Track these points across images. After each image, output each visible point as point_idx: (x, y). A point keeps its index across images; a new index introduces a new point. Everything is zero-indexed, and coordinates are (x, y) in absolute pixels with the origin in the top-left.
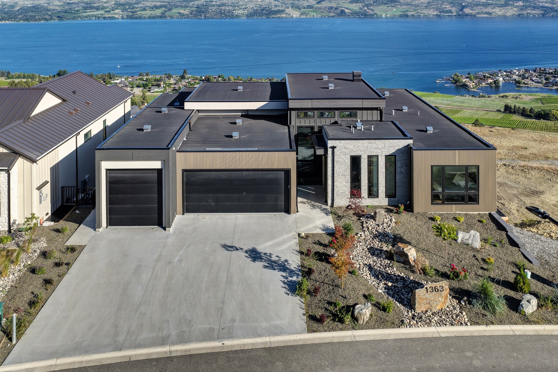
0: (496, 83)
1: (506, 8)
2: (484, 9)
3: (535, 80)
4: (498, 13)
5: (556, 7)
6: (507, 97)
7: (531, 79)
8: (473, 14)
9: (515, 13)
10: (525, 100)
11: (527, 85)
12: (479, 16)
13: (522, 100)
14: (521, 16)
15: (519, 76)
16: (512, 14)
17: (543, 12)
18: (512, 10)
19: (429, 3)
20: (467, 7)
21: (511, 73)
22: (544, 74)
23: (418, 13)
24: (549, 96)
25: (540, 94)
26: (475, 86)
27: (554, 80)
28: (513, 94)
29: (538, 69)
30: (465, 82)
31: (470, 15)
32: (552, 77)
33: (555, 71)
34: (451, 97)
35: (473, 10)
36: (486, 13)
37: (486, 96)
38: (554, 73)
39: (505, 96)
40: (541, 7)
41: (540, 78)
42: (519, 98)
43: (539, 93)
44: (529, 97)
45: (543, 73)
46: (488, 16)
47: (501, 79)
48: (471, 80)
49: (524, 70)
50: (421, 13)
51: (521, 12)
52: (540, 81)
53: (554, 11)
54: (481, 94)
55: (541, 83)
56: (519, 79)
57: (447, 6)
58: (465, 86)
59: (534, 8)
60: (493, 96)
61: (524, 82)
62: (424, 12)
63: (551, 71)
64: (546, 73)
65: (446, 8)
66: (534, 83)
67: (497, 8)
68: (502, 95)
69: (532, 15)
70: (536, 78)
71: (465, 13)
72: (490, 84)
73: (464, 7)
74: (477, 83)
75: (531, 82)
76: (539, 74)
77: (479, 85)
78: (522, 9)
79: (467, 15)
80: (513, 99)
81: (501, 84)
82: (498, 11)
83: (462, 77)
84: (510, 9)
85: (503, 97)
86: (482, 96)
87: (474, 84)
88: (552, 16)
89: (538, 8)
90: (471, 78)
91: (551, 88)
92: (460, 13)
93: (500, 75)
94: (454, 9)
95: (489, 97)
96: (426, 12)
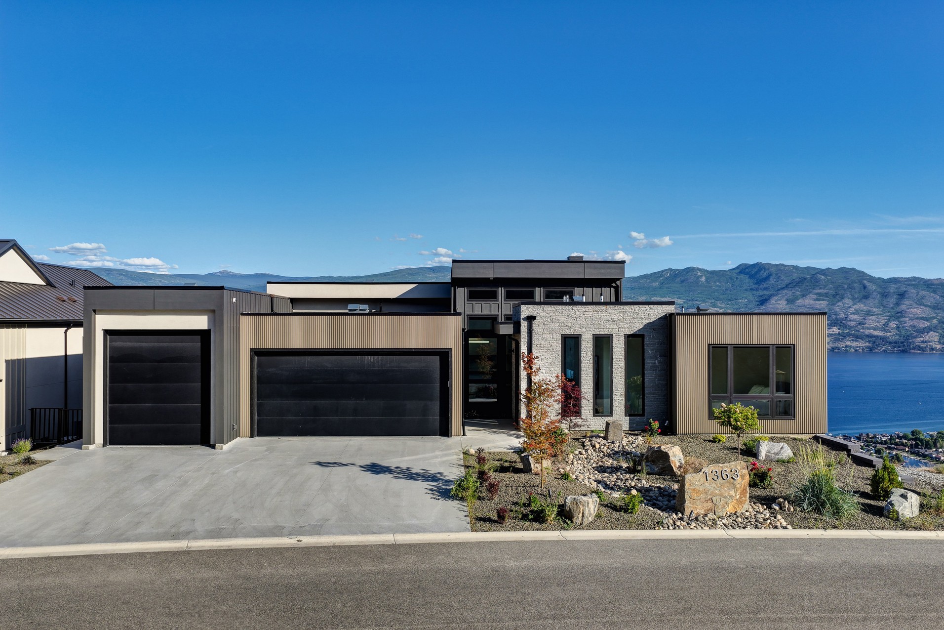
5: (890, 336)
14: (837, 351)
17: (870, 345)
22: (874, 443)
27: (889, 453)
29: (864, 435)
32: (886, 448)
33: (890, 439)
38: (889, 442)
40: (868, 336)
45: (872, 442)
49: (842, 436)
51: (837, 345)
59: (857, 337)
64: (876, 443)
69: (854, 348)
78: (837, 340)
88: (884, 351)
89: (862, 339)
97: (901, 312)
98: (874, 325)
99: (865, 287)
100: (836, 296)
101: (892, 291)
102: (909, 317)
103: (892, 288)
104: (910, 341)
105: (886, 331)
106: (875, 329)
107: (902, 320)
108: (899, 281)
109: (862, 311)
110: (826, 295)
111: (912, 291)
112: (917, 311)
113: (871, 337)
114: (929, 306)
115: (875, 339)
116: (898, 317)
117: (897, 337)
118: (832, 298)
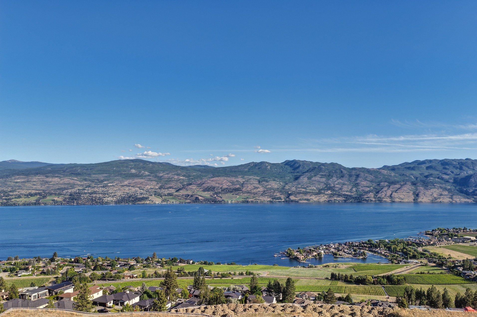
0: (319, 255)
1: (319, 196)
2: (304, 196)
3: (347, 251)
4: (314, 199)
5: (353, 195)
6: (328, 266)
7: (344, 251)
8: (297, 200)
9: (326, 199)
10: (342, 268)
11: (341, 256)
12: (301, 202)
13: (340, 268)
14: (330, 202)
15: (335, 249)
16: (324, 200)
17: (345, 199)
18: (324, 197)
19: (264, 191)
20: (292, 194)
21: (329, 247)
22: (352, 246)
23: (256, 199)
24: (358, 265)
25: (352, 263)
26: (304, 258)
27: (359, 251)
28: (332, 263)
29: (348, 243)
30: (297, 255)
31: (295, 201)
32: (358, 249)
33: (359, 244)
34: (288, 269)
35: (297, 197)
36: (305, 199)
37: (314, 266)
38: (359, 246)
39: (327, 265)
41: (350, 250)
42: (338, 267)
43: (350, 262)
44: (344, 266)
46: (307, 202)
47: (323, 252)
48: (301, 253)
49: (338, 244)
50: (258, 199)
51: (330, 199)
52: (350, 252)
53: (352, 198)
54: (310, 265)
55: (351, 254)
56: (336, 251)
57: (278, 194)
58: (296, 259)
59: (339, 195)
60: (318, 266)
61: (339, 254)
62: (261, 199)
63: (357, 244)
65: (277, 195)
66: (346, 254)
67: (313, 195)
68: (325, 265)
69: (338, 201)
70: (347, 250)
71: (291, 199)
72: (315, 256)
73: (290, 195)
74: (305, 256)
75: (344, 254)
76: (349, 247)
77: (307, 257)
78: (330, 197)
79: (292, 201)
80: (334, 268)
81: (323, 256)
82: (314, 198)
83: (294, 251)
84: (323, 196)
85: (326, 266)
86: (311, 267)
87: (303, 256)
88: (351, 201)
89: (341, 196)
90: (300, 252)
91: (358, 258)
92: (287, 199)
93: (321, 249)
94: (282, 197)
95: (315, 267)
96: (262, 198)
97: (358, 184)
98: (346, 189)
99: (342, 172)
100: (329, 176)
101: (353, 174)
102: (361, 186)
103: (354, 172)
104: (362, 197)
105: (351, 192)
106: (347, 192)
107: (358, 187)
108: (356, 169)
109: (341, 183)
110: (325, 175)
111: (362, 174)
112: (364, 183)
113: (345, 195)
114: (369, 181)
115: (347, 196)
116: (356, 186)
117: (356, 195)
118: (327, 177)
